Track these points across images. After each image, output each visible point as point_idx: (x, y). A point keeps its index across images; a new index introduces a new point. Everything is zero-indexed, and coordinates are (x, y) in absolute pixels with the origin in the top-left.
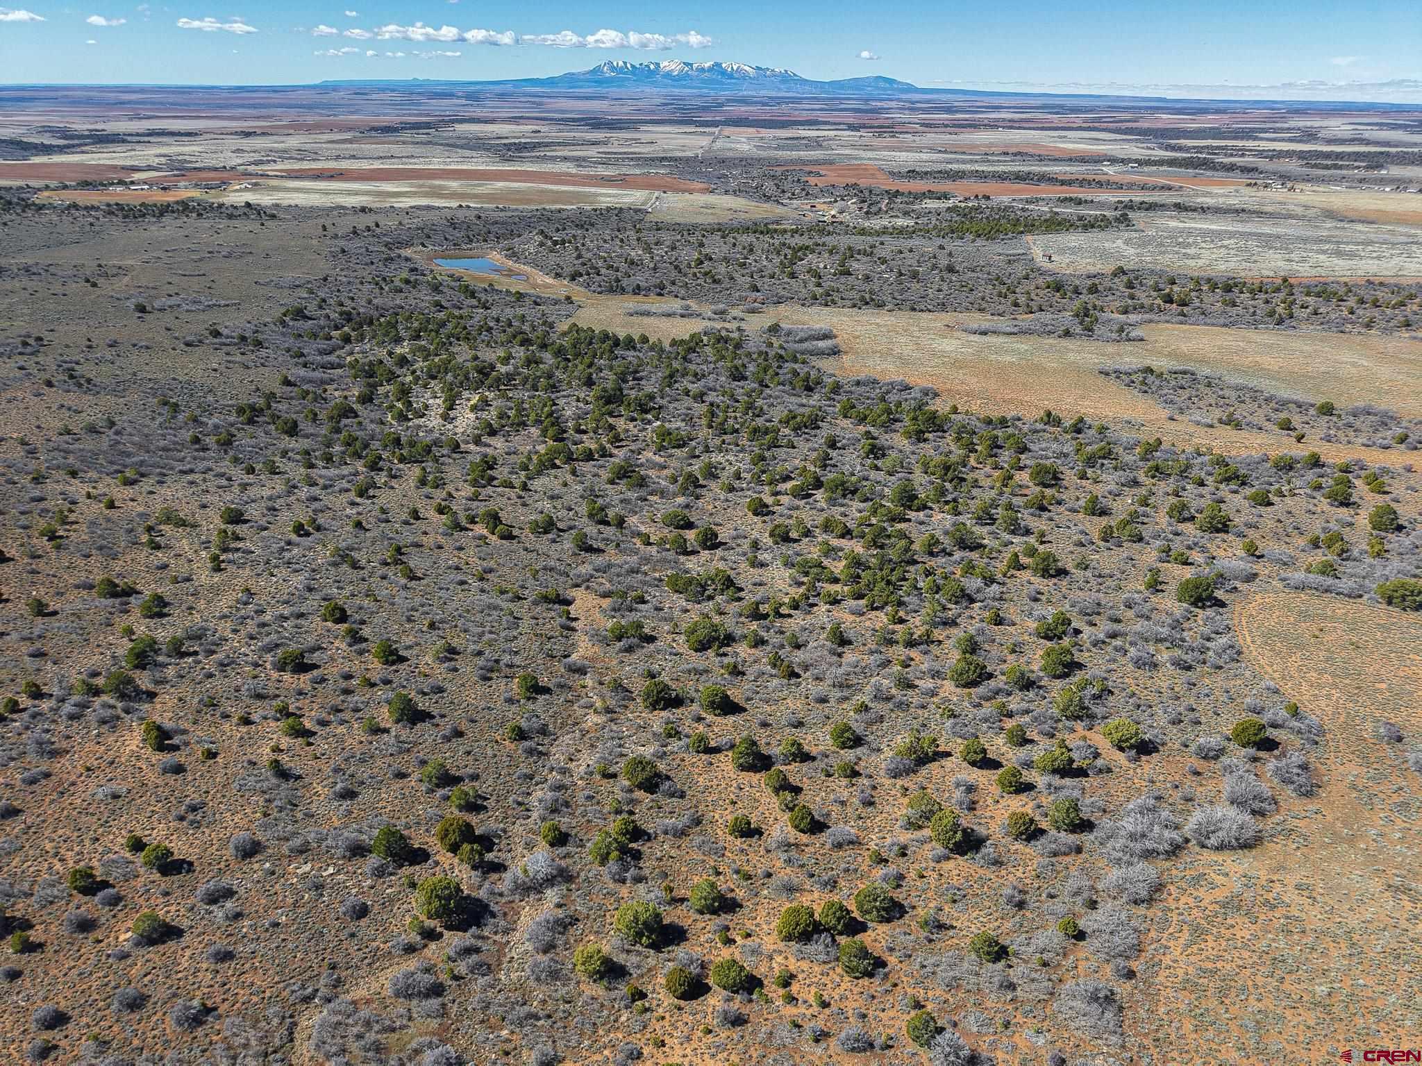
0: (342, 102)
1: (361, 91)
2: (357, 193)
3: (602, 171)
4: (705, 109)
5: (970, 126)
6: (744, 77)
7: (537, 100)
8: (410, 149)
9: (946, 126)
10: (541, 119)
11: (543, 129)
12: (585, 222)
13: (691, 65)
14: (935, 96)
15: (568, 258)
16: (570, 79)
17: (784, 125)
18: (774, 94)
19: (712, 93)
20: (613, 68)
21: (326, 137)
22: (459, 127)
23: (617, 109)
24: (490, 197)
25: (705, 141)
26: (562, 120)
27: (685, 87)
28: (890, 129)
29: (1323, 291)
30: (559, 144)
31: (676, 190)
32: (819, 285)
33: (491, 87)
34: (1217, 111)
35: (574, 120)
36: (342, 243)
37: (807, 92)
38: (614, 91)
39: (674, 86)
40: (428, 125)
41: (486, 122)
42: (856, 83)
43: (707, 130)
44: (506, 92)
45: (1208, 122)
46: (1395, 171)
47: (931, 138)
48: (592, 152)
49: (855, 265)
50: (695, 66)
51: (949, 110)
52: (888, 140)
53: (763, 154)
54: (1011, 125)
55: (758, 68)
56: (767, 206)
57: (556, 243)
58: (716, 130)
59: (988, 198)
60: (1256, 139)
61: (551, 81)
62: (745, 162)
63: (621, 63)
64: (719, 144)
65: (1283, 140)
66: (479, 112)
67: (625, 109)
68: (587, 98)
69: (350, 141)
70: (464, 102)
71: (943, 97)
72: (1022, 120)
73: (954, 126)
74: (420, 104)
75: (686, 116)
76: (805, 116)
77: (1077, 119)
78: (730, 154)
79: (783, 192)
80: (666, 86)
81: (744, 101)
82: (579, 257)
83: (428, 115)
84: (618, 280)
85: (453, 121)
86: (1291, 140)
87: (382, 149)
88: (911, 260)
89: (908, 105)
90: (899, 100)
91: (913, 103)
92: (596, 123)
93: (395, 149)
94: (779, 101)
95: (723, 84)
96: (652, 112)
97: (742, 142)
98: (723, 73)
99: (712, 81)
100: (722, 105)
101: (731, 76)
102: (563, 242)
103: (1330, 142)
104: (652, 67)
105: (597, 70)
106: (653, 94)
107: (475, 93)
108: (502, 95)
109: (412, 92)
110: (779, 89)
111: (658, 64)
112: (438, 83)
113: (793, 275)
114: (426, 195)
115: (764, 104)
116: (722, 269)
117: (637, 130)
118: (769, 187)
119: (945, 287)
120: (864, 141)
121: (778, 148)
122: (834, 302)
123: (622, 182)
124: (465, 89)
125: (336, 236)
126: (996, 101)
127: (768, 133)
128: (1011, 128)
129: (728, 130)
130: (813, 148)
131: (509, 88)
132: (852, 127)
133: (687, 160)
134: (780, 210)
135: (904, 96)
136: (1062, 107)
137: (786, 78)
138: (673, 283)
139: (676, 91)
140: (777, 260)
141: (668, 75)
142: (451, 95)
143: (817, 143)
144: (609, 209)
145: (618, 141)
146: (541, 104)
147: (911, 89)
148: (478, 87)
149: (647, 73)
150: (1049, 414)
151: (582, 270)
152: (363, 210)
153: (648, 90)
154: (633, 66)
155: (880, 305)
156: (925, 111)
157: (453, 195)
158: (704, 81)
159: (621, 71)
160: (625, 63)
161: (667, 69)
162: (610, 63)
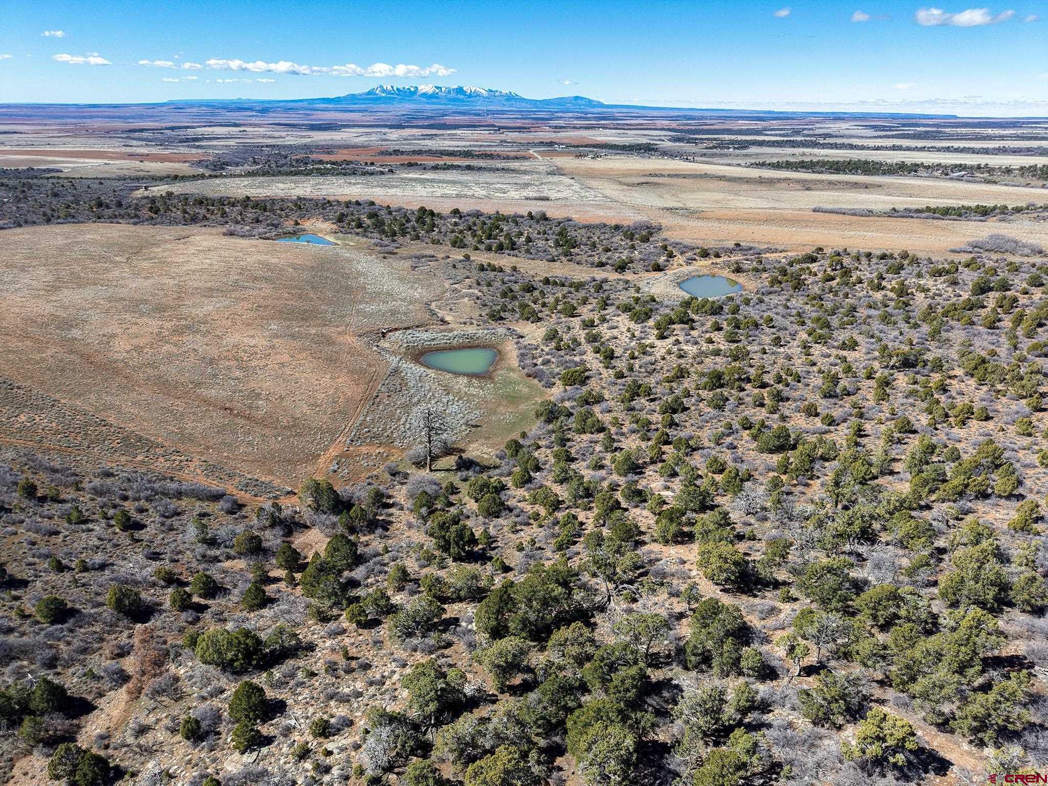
13: (441, 88)
16: (352, 98)
18: (491, 108)
20: (384, 91)
27: (435, 103)
37: (515, 106)
39: (428, 103)
42: (559, 101)
50: (443, 89)
55: (491, 91)
61: (336, 100)
63: (389, 88)
80: (421, 103)
95: (462, 101)
98: (464, 93)
99: (454, 100)
104: (412, 89)
105: (372, 92)
110: (496, 105)
111: (416, 88)
135: (587, 110)
137: (510, 98)
141: (425, 95)
146: (309, 115)
149: (408, 94)
154: (398, 89)
158: (449, 100)
159: (390, 93)
160: (392, 87)
161: (424, 91)
162: (381, 87)
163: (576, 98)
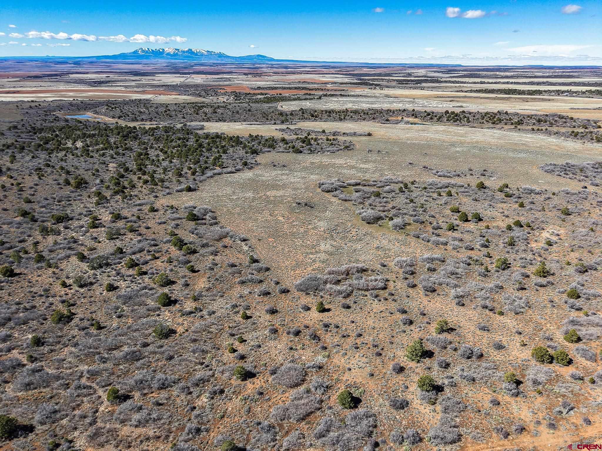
0: (10, 66)
1: (20, 61)
2: (28, 97)
3: (135, 89)
4: (185, 68)
5: (292, 73)
6: (202, 55)
7: (108, 64)
8: (49, 84)
9: (282, 73)
10: (110, 72)
11: (111, 76)
12: (125, 103)
13: (179, 50)
14: (282, 62)
15: (118, 112)
16: (123, 56)
17: (218, 73)
18: (215, 62)
19: (189, 62)
20: (143, 51)
21: (6, 80)
22: (71, 76)
23: (146, 68)
24: (86, 97)
25: (182, 80)
26: (120, 72)
27: (176, 59)
28: (260, 75)
29: (356, 112)
30: (118, 81)
31: (165, 95)
32: (206, 116)
33: (86, 59)
34: (384, 67)
35: (126, 72)
36: (26, 111)
37: (229, 61)
38: (145, 61)
39: (172, 59)
40: (56, 75)
41: (84, 74)
42: (249, 57)
43: (185, 76)
44: (93, 61)
45: (378, 71)
46: (424, 85)
47: (275, 78)
48: (133, 84)
49: (219, 110)
51: (286, 68)
52: (258, 78)
53: (205, 83)
54: (308, 73)
55: (209, 51)
56: (199, 98)
57: (113, 108)
58: (189, 76)
59: (281, 94)
60: (392, 76)
61: (114, 57)
62: (197, 86)
63: (146, 49)
64: (188, 80)
65: (400, 76)
66: (80, 70)
67: (150, 68)
68: (132, 64)
69: (19, 81)
70: (73, 65)
71: (285, 63)
72: (312, 71)
73: (286, 73)
74: (51, 67)
75: (176, 70)
76: (228, 70)
77: (333, 71)
78: (192, 83)
79: (208, 94)
80: (168, 58)
81: (202, 65)
82: (122, 112)
83: (56, 71)
84: (135, 118)
85: (68, 73)
86: (403, 77)
87: (35, 84)
88: (238, 108)
89: (270, 66)
90: (267, 64)
91: (272, 65)
92: (136, 73)
93: (42, 84)
94: (217, 65)
95: (193, 58)
96: (162, 69)
97: (198, 79)
98: (193, 53)
99: (188, 56)
100: (193, 66)
101: (196, 54)
102: (116, 108)
103: (415, 77)
104: (161, 50)
105: (136, 52)
106: (162, 62)
107: (77, 62)
108: (92, 62)
109: (46, 62)
110: (218, 60)
111: (163, 49)
112: (60, 58)
113: (197, 114)
114: (59, 97)
115: (211, 66)
116: (174, 113)
117: (154, 76)
118: (203, 93)
119: (247, 115)
120: (248, 79)
121: (214, 81)
122: (210, 121)
123: (144, 92)
124: (74, 60)
125: (23, 109)
126: (305, 64)
127: (209, 76)
128: (308, 74)
129: (193, 76)
130: (227, 81)
131: (94, 60)
132: (245, 74)
133: (173, 86)
134: (204, 100)
135: (269, 63)
136: (329, 66)
137: (220, 55)
138: (156, 117)
139: (173, 61)
140: (193, 110)
141: (168, 54)
142: (67, 63)
143: (229, 80)
144: (135, 100)
145: (145, 80)
146: (110, 66)
147: (272, 60)
148: (80, 59)
149: (159, 53)
150: (250, 135)
151: (122, 115)
152: (32, 101)
153: (160, 60)
154: (152, 50)
155: (225, 121)
156: (276, 68)
157: (70, 97)
158: (185, 57)
159: (147, 52)
160: (148, 49)
161: (168, 51)
162: (141, 49)
163: (258, 55)
